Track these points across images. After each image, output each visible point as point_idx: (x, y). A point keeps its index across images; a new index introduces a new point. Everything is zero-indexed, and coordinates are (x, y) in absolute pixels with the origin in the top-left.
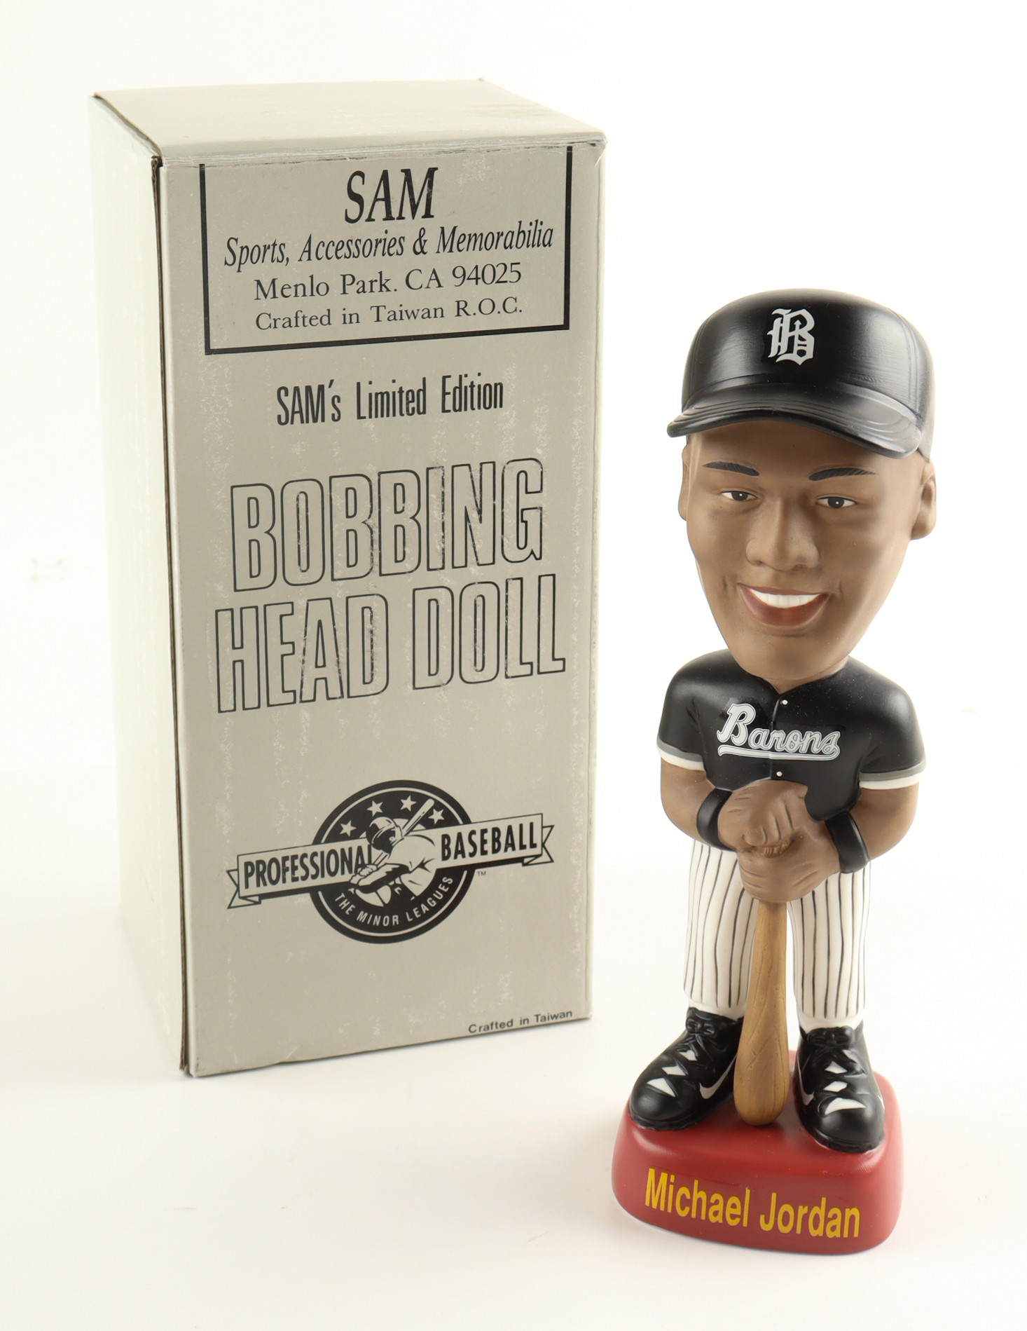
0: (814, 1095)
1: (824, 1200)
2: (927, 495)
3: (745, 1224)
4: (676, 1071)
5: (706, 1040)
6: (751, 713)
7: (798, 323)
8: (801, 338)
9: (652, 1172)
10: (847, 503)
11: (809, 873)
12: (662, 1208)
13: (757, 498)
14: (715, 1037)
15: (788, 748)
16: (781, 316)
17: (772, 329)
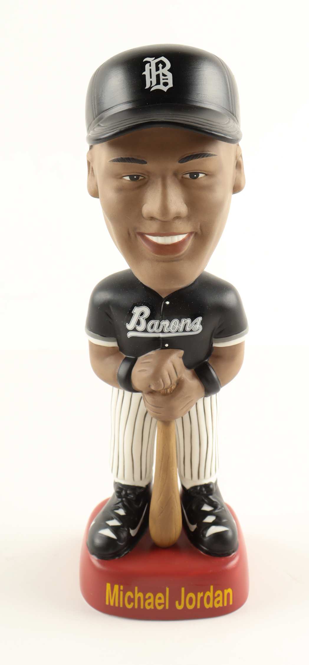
0: (197, 525)
1: (212, 587)
2: (239, 166)
3: (167, 607)
4: (115, 523)
5: (129, 501)
6: (147, 311)
7: (160, 66)
8: (164, 75)
9: (108, 586)
10: (201, 175)
11: (188, 401)
12: (117, 605)
13: (145, 178)
14: (134, 499)
15: (171, 330)
16: (149, 62)
17: (145, 71)
